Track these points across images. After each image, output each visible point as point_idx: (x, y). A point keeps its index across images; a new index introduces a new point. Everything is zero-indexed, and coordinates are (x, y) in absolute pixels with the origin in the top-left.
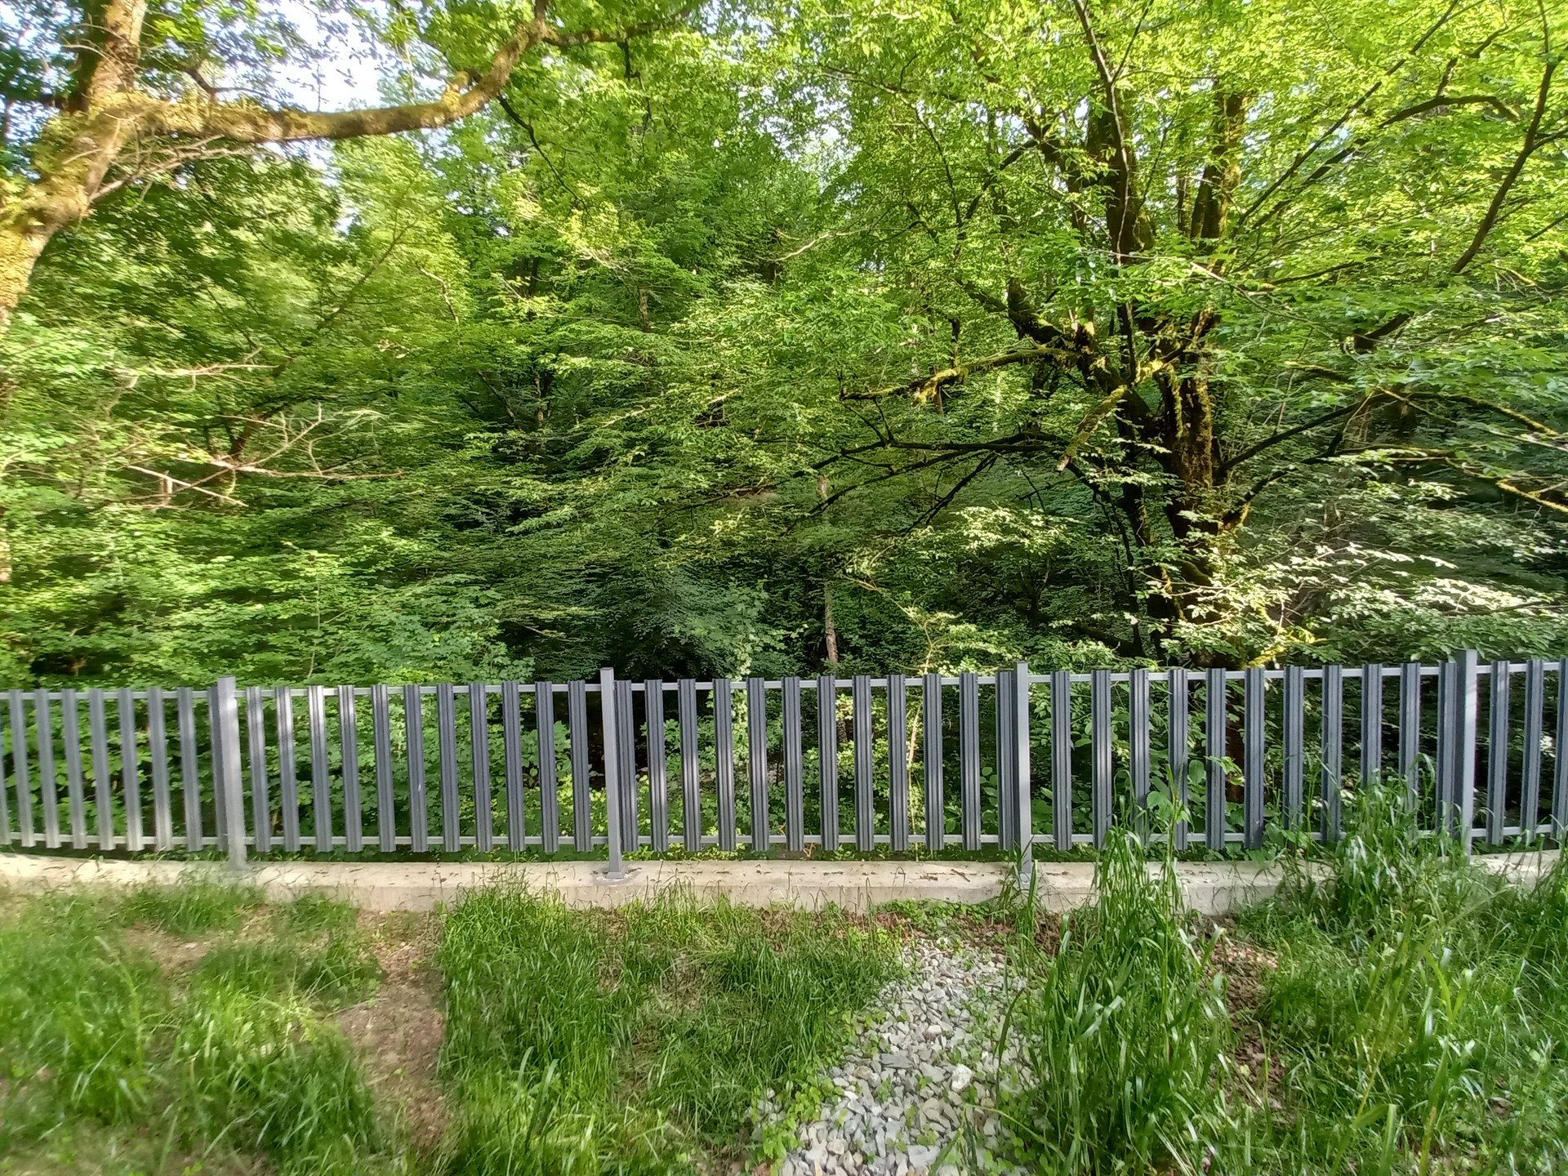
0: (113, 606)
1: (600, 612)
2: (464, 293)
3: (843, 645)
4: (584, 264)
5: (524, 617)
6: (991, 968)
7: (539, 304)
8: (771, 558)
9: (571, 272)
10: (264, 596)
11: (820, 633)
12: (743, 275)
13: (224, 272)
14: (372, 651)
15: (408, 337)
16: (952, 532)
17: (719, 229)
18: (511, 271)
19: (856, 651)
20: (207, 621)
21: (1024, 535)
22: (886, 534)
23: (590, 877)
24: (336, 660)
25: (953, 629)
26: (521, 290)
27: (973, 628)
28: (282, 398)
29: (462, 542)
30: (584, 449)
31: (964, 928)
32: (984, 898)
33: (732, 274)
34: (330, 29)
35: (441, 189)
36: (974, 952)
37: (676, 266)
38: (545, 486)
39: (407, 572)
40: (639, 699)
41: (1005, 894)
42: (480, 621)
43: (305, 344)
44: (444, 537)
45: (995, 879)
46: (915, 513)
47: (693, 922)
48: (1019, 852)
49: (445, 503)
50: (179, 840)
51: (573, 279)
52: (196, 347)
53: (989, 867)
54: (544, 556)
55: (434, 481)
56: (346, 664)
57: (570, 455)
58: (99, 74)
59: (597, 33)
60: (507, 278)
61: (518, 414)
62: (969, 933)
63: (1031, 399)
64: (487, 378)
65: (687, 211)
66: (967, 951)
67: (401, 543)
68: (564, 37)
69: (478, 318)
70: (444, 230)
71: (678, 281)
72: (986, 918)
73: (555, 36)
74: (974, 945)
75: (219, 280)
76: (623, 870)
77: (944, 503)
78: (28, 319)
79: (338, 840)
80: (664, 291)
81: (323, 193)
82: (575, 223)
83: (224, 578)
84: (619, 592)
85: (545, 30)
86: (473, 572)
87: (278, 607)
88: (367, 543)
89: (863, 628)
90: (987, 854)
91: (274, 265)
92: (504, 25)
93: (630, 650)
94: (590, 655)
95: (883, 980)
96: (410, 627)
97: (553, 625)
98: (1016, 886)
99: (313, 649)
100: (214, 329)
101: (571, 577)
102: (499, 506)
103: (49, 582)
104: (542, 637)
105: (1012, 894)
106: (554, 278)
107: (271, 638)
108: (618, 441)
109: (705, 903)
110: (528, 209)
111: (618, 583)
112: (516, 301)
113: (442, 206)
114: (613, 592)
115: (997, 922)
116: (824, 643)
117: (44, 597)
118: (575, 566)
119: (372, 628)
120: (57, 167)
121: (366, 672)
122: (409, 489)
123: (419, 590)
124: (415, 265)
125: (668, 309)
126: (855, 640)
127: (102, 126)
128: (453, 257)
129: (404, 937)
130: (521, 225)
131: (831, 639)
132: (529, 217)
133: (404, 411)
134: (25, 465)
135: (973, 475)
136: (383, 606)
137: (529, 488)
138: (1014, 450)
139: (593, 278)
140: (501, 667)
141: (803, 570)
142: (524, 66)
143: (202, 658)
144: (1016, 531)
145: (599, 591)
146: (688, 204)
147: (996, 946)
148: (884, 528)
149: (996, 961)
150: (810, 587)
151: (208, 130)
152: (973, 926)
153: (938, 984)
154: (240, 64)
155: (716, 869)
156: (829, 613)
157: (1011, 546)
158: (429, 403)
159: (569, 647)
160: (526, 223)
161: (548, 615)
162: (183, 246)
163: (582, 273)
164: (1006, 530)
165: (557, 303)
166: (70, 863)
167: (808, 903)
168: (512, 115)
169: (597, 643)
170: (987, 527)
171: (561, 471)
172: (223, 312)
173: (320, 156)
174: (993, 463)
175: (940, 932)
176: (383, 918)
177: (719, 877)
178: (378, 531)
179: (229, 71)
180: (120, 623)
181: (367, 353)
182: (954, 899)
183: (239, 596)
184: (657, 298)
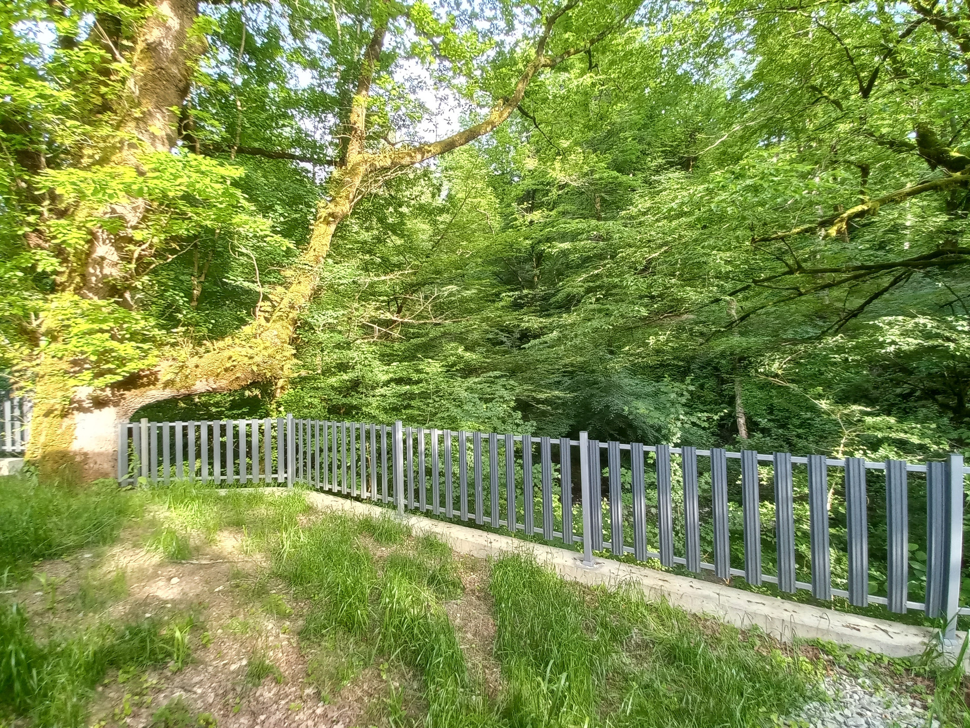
0: (355, 385)
1: (572, 395)
2: (498, 217)
3: (752, 426)
4: (561, 187)
5: (528, 396)
6: (908, 710)
7: (536, 216)
8: (690, 360)
9: (554, 193)
10: (408, 381)
11: (732, 416)
12: (667, 169)
13: (398, 229)
14: (455, 411)
15: (471, 245)
16: (866, 338)
17: (649, 144)
18: (520, 201)
19: (765, 431)
20: (388, 393)
21: (948, 339)
22: (794, 342)
23: (572, 561)
24: (439, 415)
25: (869, 420)
26: (526, 210)
27: (892, 420)
28: (418, 284)
29: (495, 353)
30: (561, 296)
31: (885, 675)
32: (907, 655)
33: (658, 170)
34: (441, 99)
35: (486, 165)
36: (894, 695)
37: (619, 175)
38: (541, 320)
39: (469, 371)
40: (604, 453)
41: (928, 654)
42: (508, 398)
43: (427, 257)
44: (488, 351)
45: (918, 640)
46: (821, 323)
47: (642, 609)
48: (945, 620)
49: (487, 332)
50: (380, 497)
51: (555, 197)
52: (387, 266)
53: (913, 630)
54: (538, 361)
55: (483, 320)
56: (443, 418)
57: (553, 300)
58: (350, 147)
59: (572, 50)
60: (519, 205)
61: (523, 279)
62: (889, 680)
63: (950, 220)
64: (508, 262)
65: (627, 138)
66: (885, 693)
67: (468, 355)
68: (553, 61)
69: (504, 230)
70: (488, 186)
71: (620, 184)
72: (907, 670)
73: (548, 61)
74: (894, 689)
75: (395, 233)
76: (593, 562)
77: (854, 314)
78: (330, 261)
79: (442, 510)
80: (611, 192)
81: (435, 182)
82: (557, 165)
83: (395, 372)
84: (582, 383)
85: (543, 60)
86: (500, 370)
87: (415, 387)
88: (452, 355)
89: (771, 413)
90: (911, 619)
91: (415, 221)
92: (520, 66)
93: (589, 419)
94: (564, 421)
95: (807, 699)
96: (473, 400)
97: (545, 402)
98: (939, 648)
99: (429, 409)
100: (392, 255)
101: (553, 373)
102: (513, 332)
103: (334, 374)
104: (538, 408)
105: (935, 654)
106: (544, 199)
107: (413, 403)
108: (582, 289)
109: (651, 598)
110: (531, 163)
111: (581, 377)
112: (523, 216)
113: (488, 174)
114: (578, 382)
115: (917, 675)
116: (735, 423)
117: (333, 381)
118: (557, 367)
119: (454, 400)
120: (338, 193)
121: (453, 423)
122: (471, 325)
123: (476, 380)
124: (475, 208)
125: (614, 203)
126: (764, 422)
127: (353, 172)
128: (494, 199)
129: (473, 569)
130: (527, 173)
131: (742, 421)
132: (532, 167)
133: (469, 284)
134: (329, 324)
135: (886, 290)
136: (460, 387)
137: (532, 322)
138: (932, 265)
139: (567, 194)
140: (518, 425)
141: (716, 369)
142: (532, 84)
143: (386, 410)
144: (938, 336)
145: (569, 382)
146: (627, 134)
147: (915, 694)
148: (791, 336)
149: (913, 705)
150: (723, 381)
151: (394, 164)
152: (893, 674)
153: (858, 714)
154: (403, 128)
155: (658, 576)
156: (739, 401)
157: (933, 348)
158: (479, 279)
159: (552, 415)
160: (529, 171)
161: (541, 396)
162: (382, 220)
163: (560, 192)
164: (928, 336)
165: (546, 213)
166: (340, 500)
167: (737, 621)
168: (524, 114)
169: (568, 414)
170: (905, 334)
171: (547, 310)
172: (396, 247)
173: (435, 165)
174: (909, 277)
175: (861, 674)
176: (462, 557)
177: (661, 583)
178: (457, 349)
179: (398, 133)
180: (358, 392)
181: (454, 257)
182: (877, 650)
183: (399, 381)
184: (607, 197)
